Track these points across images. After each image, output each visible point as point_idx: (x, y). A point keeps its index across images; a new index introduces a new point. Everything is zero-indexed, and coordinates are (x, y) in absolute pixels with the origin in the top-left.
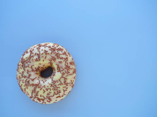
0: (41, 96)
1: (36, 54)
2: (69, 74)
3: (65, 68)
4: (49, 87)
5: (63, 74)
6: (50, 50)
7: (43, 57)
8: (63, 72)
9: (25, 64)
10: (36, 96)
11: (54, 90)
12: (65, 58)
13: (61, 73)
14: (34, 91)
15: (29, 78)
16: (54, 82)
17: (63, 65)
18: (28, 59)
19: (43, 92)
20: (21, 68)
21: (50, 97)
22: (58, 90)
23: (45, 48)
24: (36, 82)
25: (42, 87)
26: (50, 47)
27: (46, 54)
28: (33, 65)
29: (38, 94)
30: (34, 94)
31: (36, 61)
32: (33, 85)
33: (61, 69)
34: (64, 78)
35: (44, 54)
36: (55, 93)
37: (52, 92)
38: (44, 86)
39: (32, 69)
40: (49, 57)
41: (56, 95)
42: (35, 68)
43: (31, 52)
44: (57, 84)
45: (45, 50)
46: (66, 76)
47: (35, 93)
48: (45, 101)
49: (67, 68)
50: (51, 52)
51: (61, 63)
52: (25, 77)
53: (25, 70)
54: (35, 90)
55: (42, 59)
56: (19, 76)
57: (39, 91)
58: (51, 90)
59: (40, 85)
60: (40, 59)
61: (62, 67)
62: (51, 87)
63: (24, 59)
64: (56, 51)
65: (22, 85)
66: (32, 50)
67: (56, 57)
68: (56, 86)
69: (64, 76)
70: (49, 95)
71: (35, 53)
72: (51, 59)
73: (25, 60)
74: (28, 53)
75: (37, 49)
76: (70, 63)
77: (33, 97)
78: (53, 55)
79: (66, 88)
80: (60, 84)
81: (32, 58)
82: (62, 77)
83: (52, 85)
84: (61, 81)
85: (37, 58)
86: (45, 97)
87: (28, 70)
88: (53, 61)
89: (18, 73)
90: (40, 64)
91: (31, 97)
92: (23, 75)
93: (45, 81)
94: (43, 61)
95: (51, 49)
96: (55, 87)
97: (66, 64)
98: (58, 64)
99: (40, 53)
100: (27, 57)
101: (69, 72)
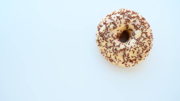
0: (132, 57)
1: (111, 23)
2: (146, 28)
3: (141, 24)
4: (136, 46)
5: (142, 30)
6: (120, 15)
7: (118, 23)
8: (141, 28)
9: (105, 36)
10: (129, 59)
11: (141, 47)
12: (136, 16)
13: (140, 30)
14: (124, 56)
15: (115, 46)
16: (138, 40)
17: (138, 23)
18: (105, 31)
19: (133, 52)
20: (103, 42)
21: (140, 54)
22: (144, 45)
23: (115, 15)
24: (122, 46)
25: (130, 49)
26: (119, 13)
27: (120, 19)
28: (113, 34)
29: (129, 56)
30: (125, 58)
31: (113, 29)
32: (121, 50)
33: (138, 27)
34: (145, 32)
35: (118, 20)
36: (143, 48)
37: (140, 48)
38: (132, 47)
39: (114, 38)
40: (123, 21)
41: (144, 50)
42: (116, 36)
43: (105, 23)
44: (141, 40)
45: (117, 17)
46: (145, 31)
47: (126, 56)
48: (137, 60)
49: (143, 24)
50: (123, 16)
51: (136, 21)
52: (110, 47)
53: (107, 42)
54: (125, 54)
55: (118, 25)
56: (104, 50)
57: (129, 54)
58: (138, 48)
59: (127, 48)
60: (117, 25)
61: (138, 25)
62: (137, 45)
63: (102, 33)
64: (126, 14)
65: (111, 55)
66: (105, 22)
67: (129, 18)
68: (141, 42)
69: (144, 31)
70: (139, 53)
71: (109, 23)
72: (126, 22)
73: (104, 32)
74: (102, 26)
75: (109, 19)
76: (142, 19)
77: (126, 61)
78: (126, 18)
79: (150, 42)
80: (144, 40)
81: (109, 28)
82: (143, 33)
83: (138, 43)
84: (143, 37)
85: (113, 26)
86: (137, 56)
87: (110, 40)
88: (128, 23)
89: (102, 47)
90: (118, 30)
91: (123, 63)
92: (108, 47)
93: (129, 43)
94: (120, 26)
95: (121, 13)
96: (141, 44)
97: (140, 21)
98: (133, 23)
99: (114, 21)
100: (104, 30)
101: (146, 27)
